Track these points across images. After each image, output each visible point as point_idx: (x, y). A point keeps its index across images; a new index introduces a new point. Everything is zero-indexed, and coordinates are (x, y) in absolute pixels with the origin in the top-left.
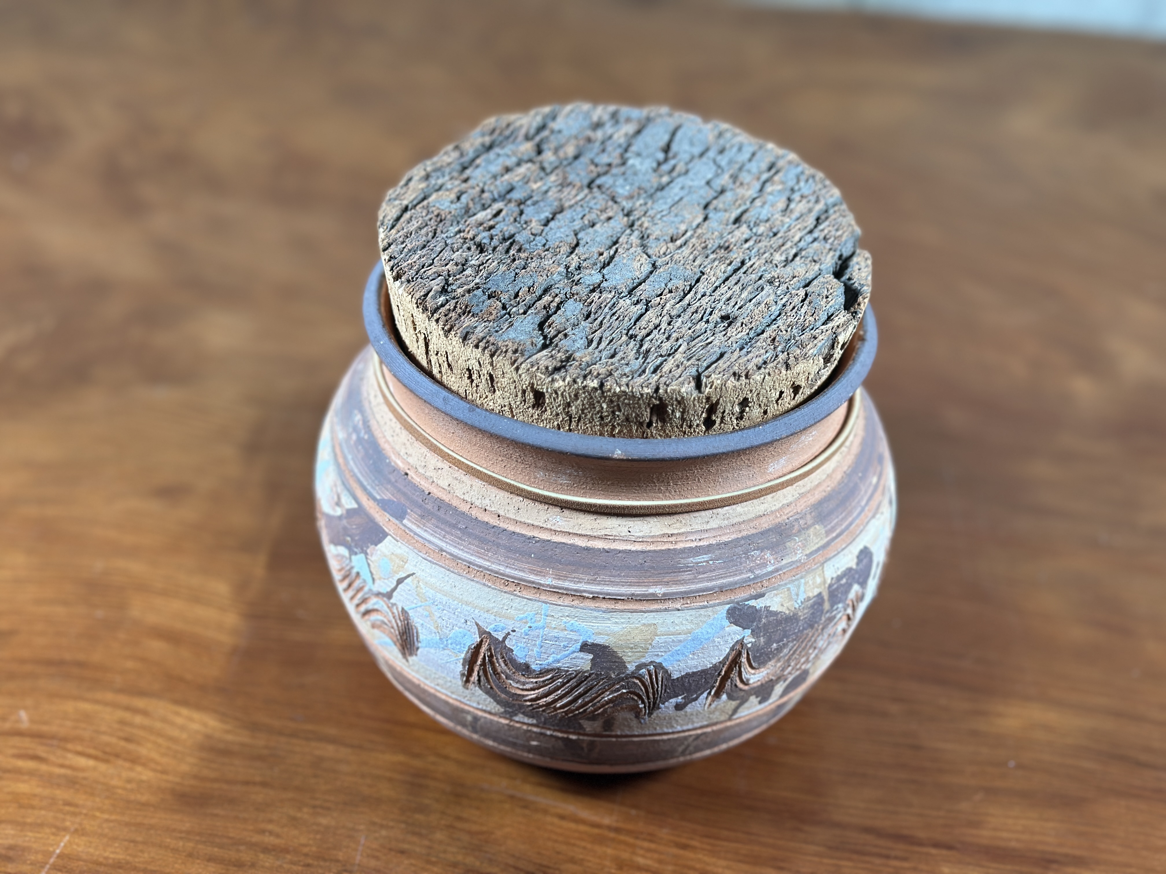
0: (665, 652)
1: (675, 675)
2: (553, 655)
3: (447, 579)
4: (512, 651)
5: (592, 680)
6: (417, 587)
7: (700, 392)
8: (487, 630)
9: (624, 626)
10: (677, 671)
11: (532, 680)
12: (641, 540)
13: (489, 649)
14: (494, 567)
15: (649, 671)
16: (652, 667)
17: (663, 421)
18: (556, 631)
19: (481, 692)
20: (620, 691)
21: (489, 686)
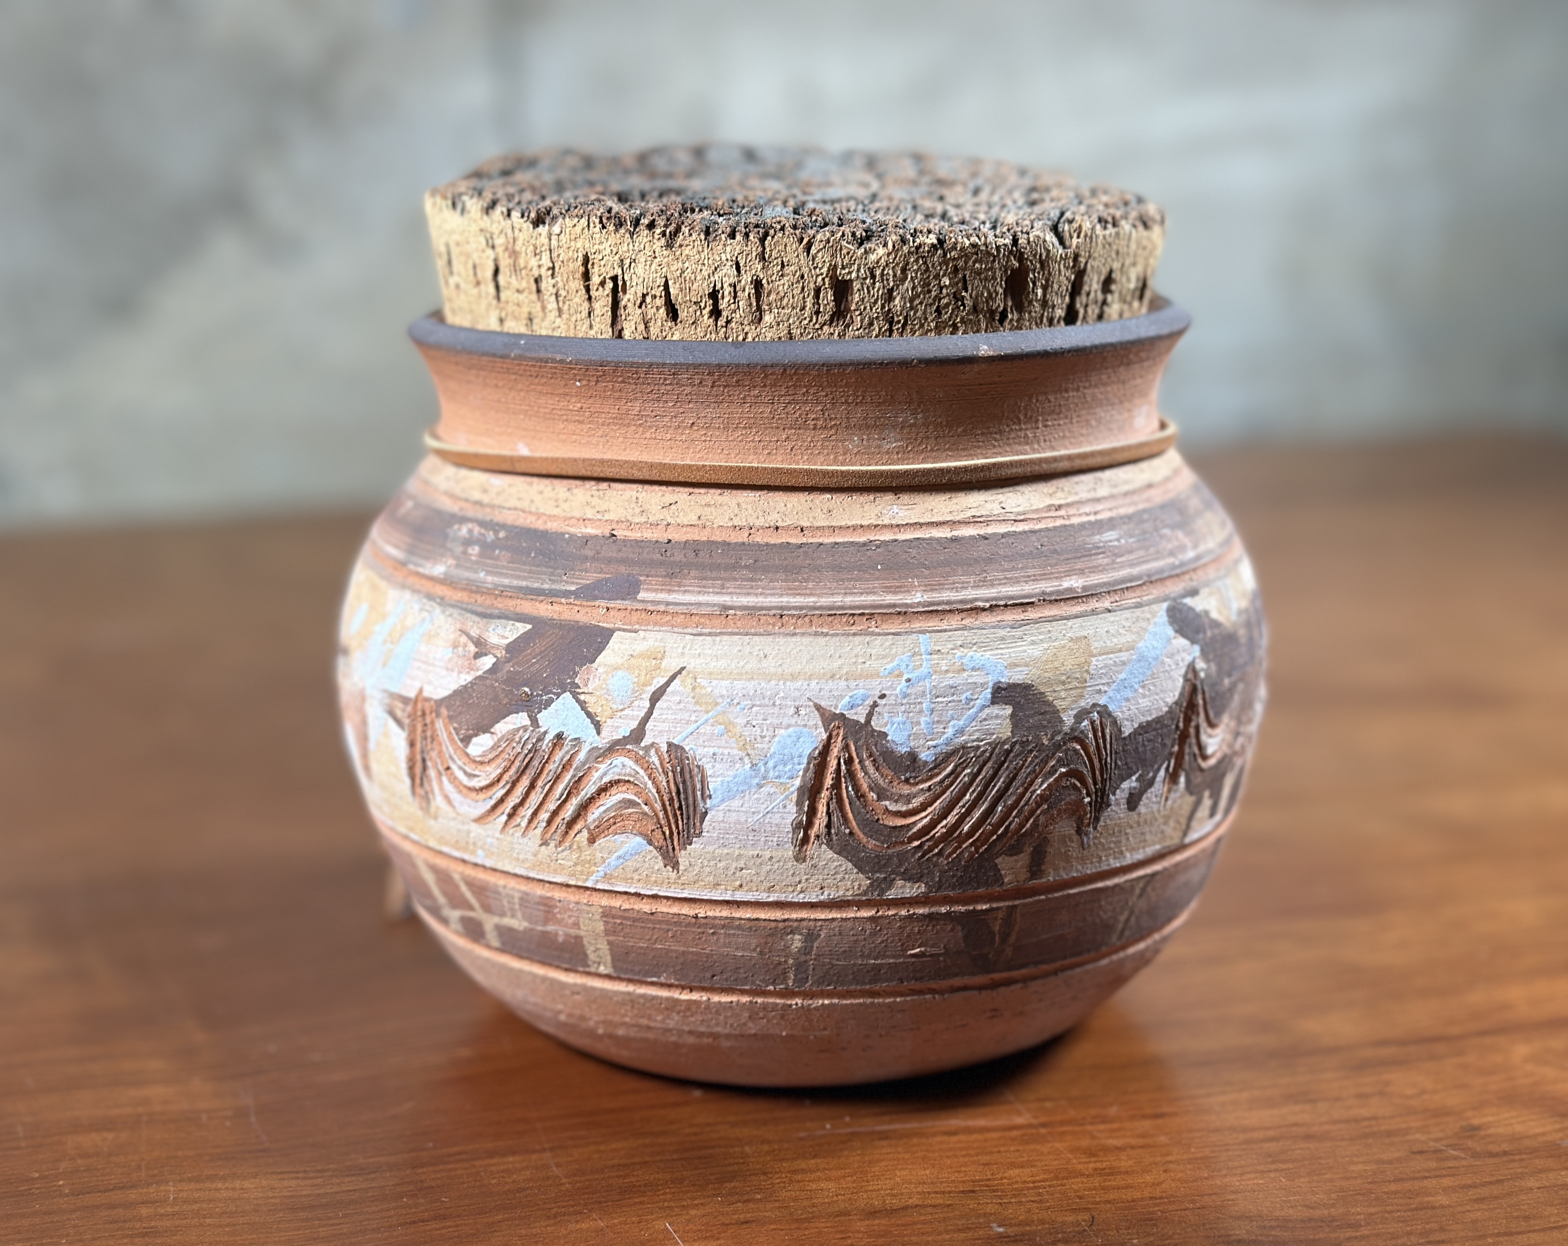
0: (1108, 683)
1: (1127, 730)
2: (951, 723)
3: (748, 649)
4: (885, 735)
5: (1016, 756)
6: (694, 689)
7: (1065, 247)
8: (838, 712)
9: (1046, 645)
10: (1127, 720)
11: (921, 787)
12: (1022, 517)
13: (846, 747)
14: (825, 601)
15: (1092, 723)
16: (1096, 714)
17: (1019, 307)
18: (950, 675)
19: (830, 854)
20: (1056, 771)
21: (847, 831)
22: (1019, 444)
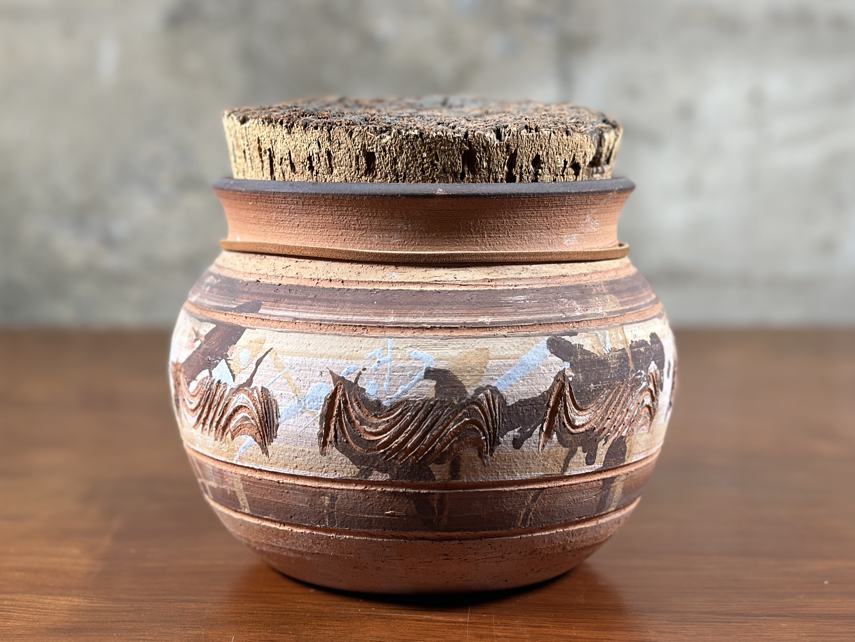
0: (499, 375)
1: (510, 402)
2: (400, 387)
3: (302, 340)
4: (364, 390)
5: (437, 409)
6: (275, 359)
7: (501, 140)
8: (341, 376)
9: (461, 351)
10: (510, 396)
11: (383, 420)
12: (466, 284)
13: (344, 395)
14: (343, 318)
15: (486, 395)
16: (489, 391)
17: (474, 173)
18: (402, 361)
19: (337, 452)
20: (462, 419)
21: (345, 440)
22: (472, 245)
